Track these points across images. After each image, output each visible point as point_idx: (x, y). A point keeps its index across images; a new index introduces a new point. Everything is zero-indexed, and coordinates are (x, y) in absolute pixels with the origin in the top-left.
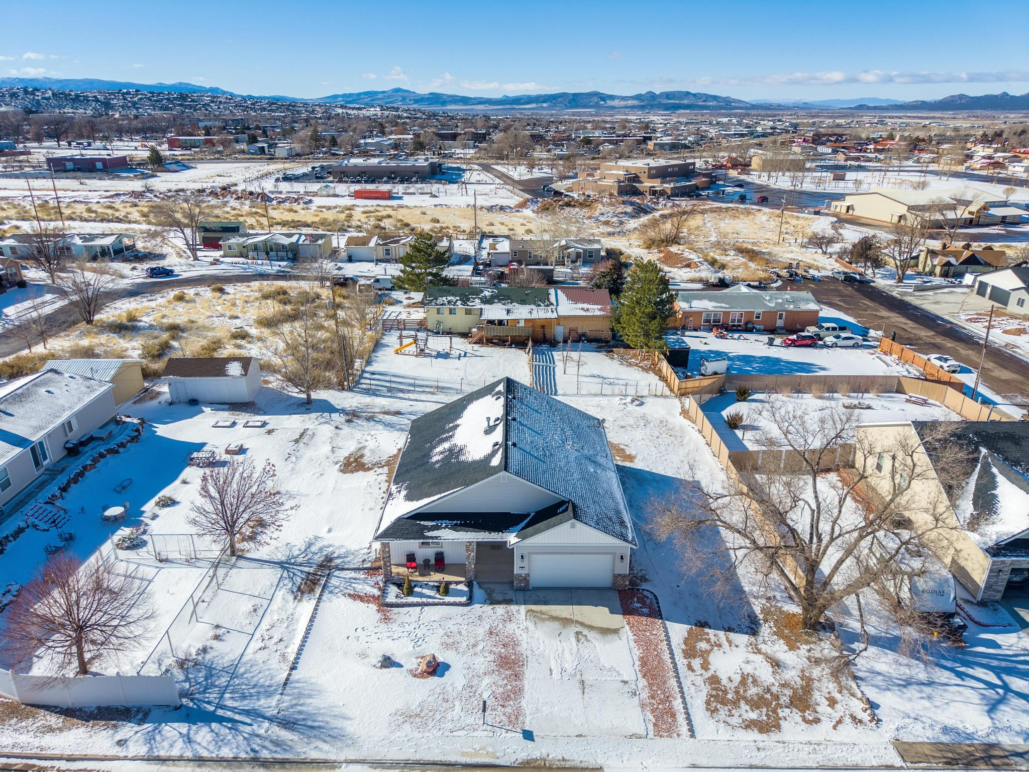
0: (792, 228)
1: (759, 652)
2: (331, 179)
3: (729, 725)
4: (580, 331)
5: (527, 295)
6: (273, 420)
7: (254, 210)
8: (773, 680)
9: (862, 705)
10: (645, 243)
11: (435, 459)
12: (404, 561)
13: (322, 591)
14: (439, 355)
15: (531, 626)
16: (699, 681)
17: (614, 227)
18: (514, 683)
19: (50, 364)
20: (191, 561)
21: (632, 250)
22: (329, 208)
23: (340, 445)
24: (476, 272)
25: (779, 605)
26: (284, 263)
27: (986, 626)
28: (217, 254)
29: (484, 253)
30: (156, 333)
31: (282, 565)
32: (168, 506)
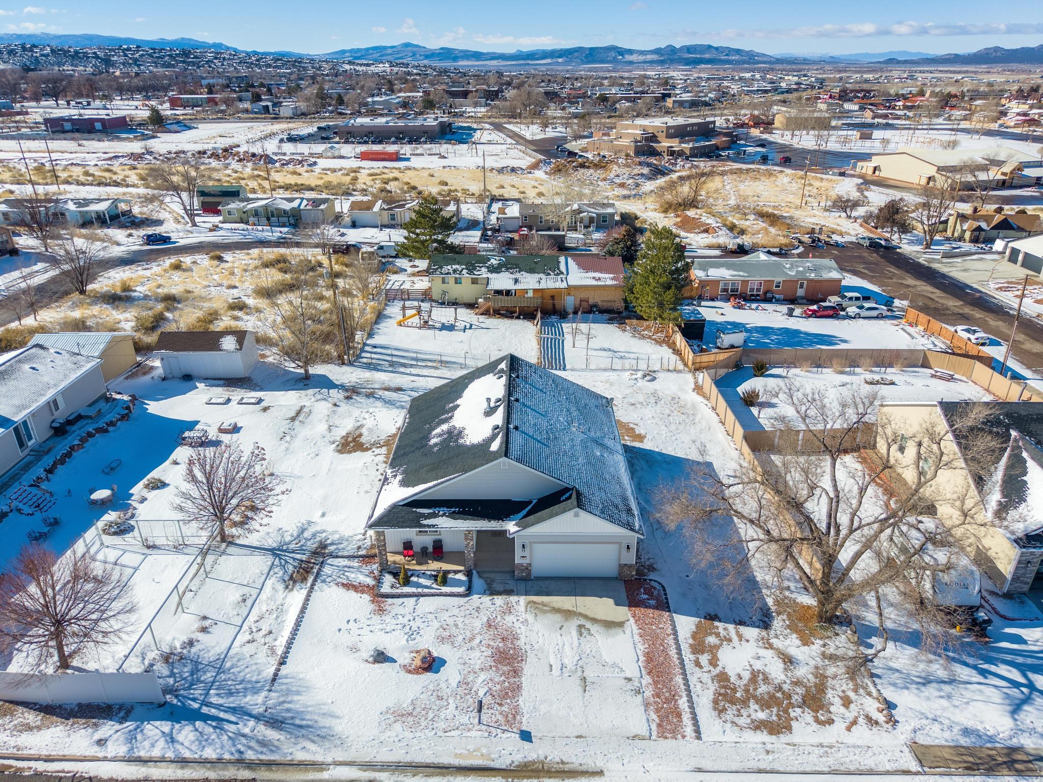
0: (815, 191)
1: (771, 646)
2: (337, 139)
3: (737, 725)
4: (591, 302)
5: (536, 263)
6: (269, 397)
7: (256, 173)
8: (783, 677)
9: (877, 705)
10: (661, 206)
11: (433, 441)
12: (401, 548)
13: (315, 580)
14: (444, 327)
15: (530, 617)
16: (706, 678)
17: (630, 189)
18: (512, 680)
19: (38, 338)
20: (179, 548)
21: (647, 214)
22: (334, 171)
23: (337, 423)
24: (484, 238)
25: (793, 596)
26: (283, 229)
27: (1012, 620)
28: (216, 219)
29: (493, 219)
30: (151, 303)
31: (275, 552)
32: (158, 488)
